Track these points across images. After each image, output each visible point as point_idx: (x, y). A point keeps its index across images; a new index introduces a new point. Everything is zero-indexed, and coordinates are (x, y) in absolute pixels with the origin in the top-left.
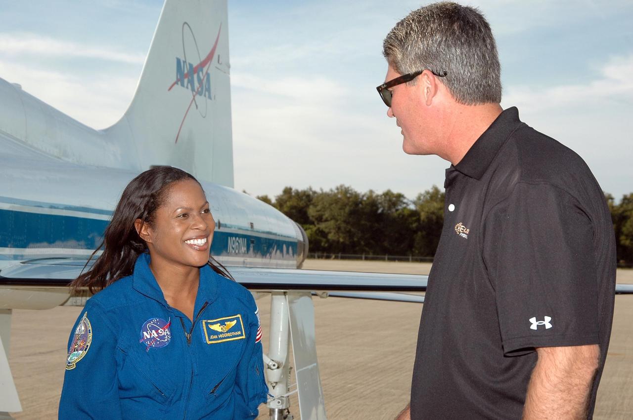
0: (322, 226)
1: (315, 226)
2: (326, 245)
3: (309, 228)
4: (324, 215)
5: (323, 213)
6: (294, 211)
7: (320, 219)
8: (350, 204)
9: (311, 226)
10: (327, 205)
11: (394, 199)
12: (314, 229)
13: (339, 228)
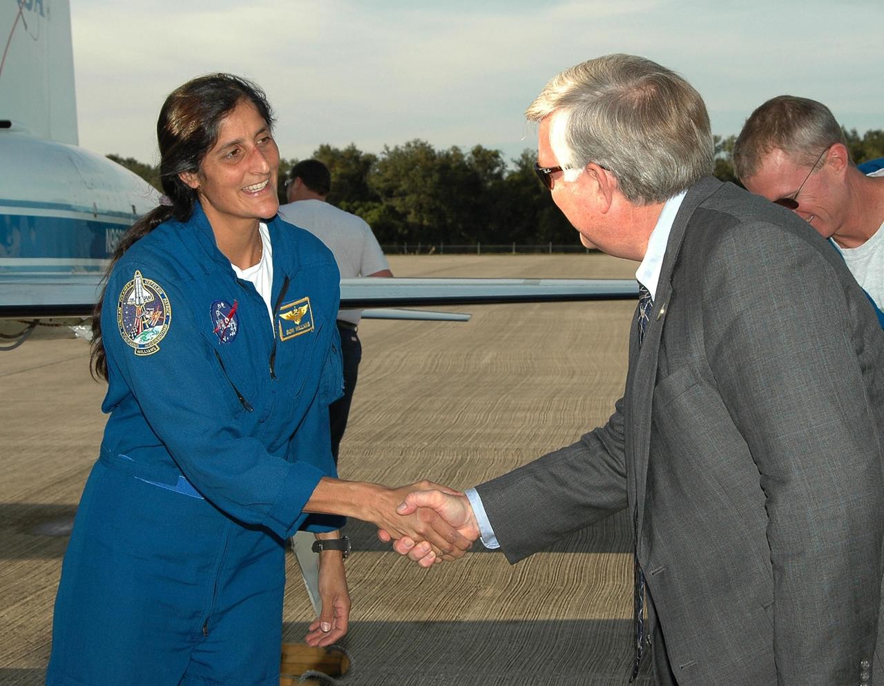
0: (396, 203)
1: (381, 203)
2: (406, 232)
3: (374, 207)
4: (401, 186)
5: (396, 183)
6: (346, 181)
7: (389, 193)
8: (437, 168)
9: (376, 204)
10: (403, 172)
11: (486, 158)
12: (382, 208)
13: (421, 206)
